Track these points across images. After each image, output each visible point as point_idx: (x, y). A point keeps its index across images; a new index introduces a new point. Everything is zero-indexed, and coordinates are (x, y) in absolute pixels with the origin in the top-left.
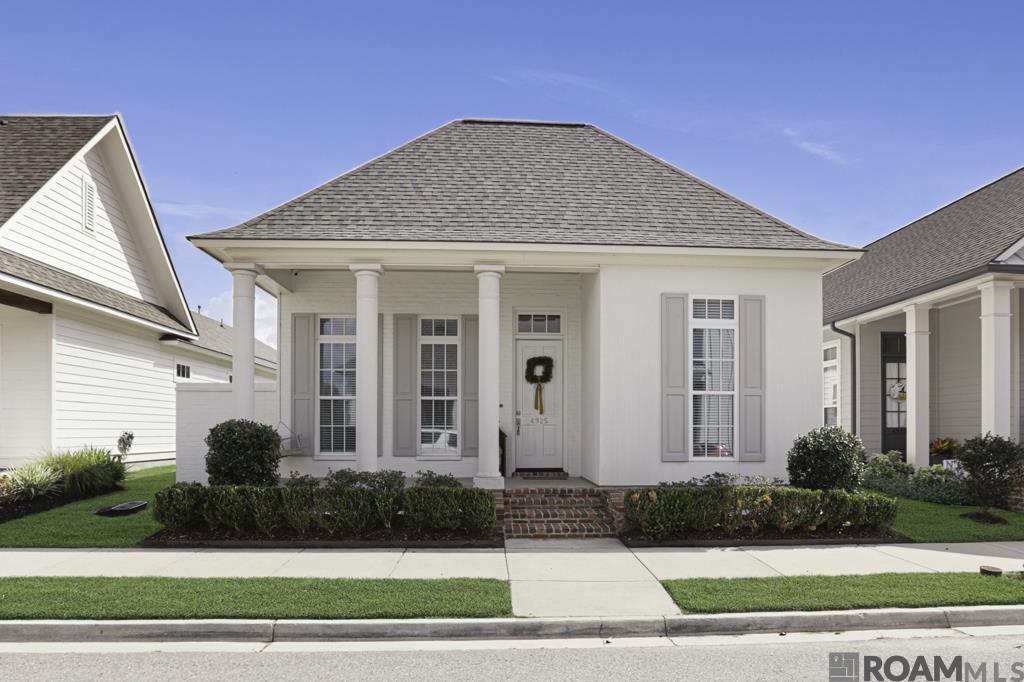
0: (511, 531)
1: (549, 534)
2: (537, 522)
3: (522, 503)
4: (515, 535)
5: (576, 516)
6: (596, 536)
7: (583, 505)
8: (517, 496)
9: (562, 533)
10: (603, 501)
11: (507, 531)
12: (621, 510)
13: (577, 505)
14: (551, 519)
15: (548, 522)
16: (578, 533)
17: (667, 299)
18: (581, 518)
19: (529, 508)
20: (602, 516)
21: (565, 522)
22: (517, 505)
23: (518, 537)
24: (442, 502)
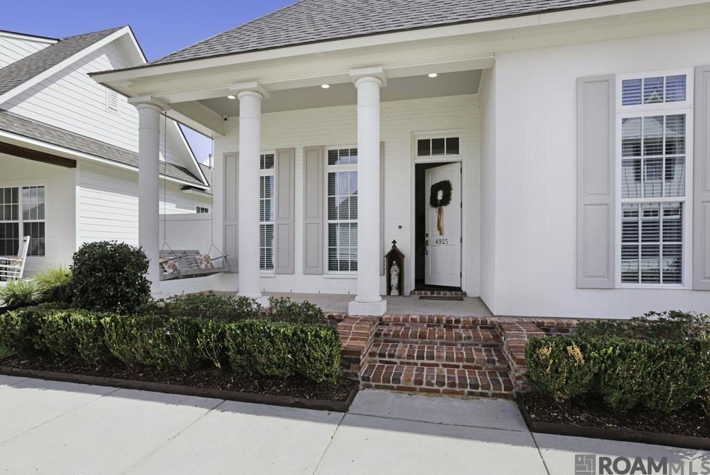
0: (368, 379)
1: (418, 387)
2: (408, 364)
3: (396, 335)
4: (373, 384)
5: (459, 359)
6: (483, 395)
7: (470, 341)
8: (396, 325)
9: (436, 387)
10: (497, 337)
11: (364, 379)
12: (520, 362)
13: (463, 341)
14: (425, 361)
15: (422, 364)
16: (457, 389)
17: (584, 84)
18: (465, 363)
19: (403, 342)
20: (494, 361)
21: (444, 366)
22: (389, 338)
23: (377, 387)
24: (267, 343)
